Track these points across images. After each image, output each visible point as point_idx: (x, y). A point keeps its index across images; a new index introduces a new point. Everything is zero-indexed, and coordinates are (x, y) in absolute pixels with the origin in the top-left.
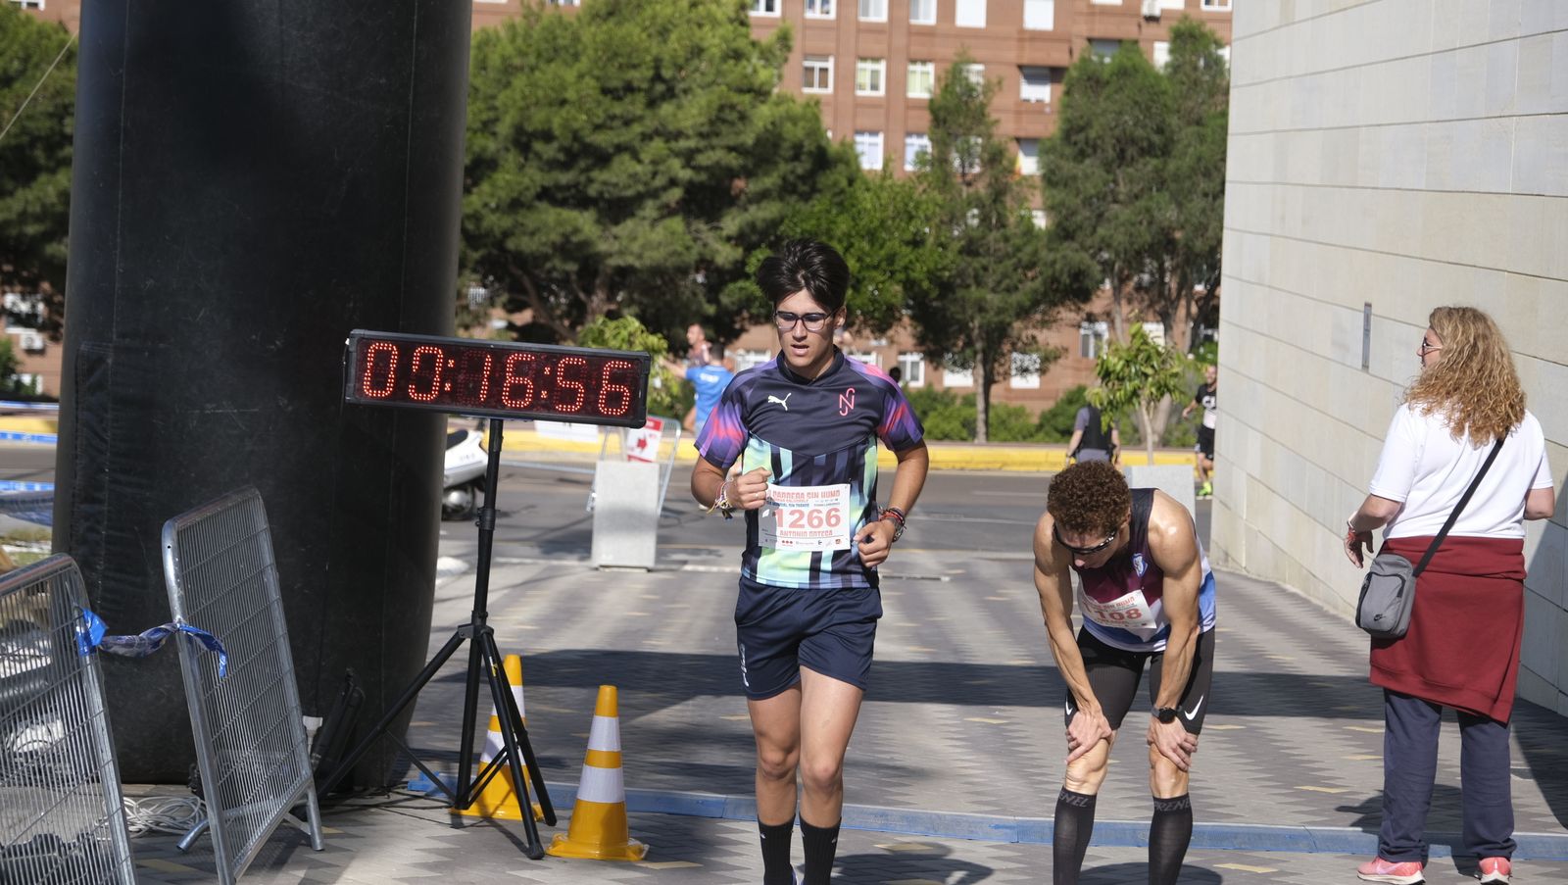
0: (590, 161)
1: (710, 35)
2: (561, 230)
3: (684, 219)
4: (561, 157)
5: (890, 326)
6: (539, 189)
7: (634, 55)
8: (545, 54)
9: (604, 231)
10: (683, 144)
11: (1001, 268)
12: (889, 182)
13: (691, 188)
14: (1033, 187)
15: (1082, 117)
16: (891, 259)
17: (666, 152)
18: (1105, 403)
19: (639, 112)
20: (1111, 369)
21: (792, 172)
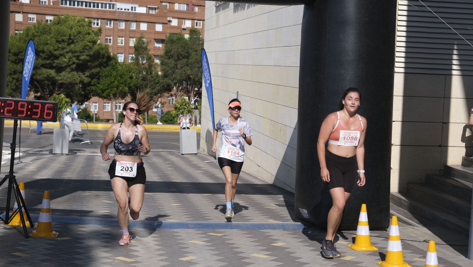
0: (54, 58)
1: (82, 29)
2: (47, 74)
3: (76, 72)
4: (47, 57)
5: (125, 97)
6: (41, 64)
7: (64, 33)
8: (43, 33)
9: (58, 74)
10: (76, 54)
11: (151, 84)
12: (125, 64)
13: (78, 65)
14: (158, 65)
15: (169, 49)
16: (125, 81)
17: (72, 56)
18: (176, 115)
19: (65, 47)
20: (177, 107)
21: (102, 61)
